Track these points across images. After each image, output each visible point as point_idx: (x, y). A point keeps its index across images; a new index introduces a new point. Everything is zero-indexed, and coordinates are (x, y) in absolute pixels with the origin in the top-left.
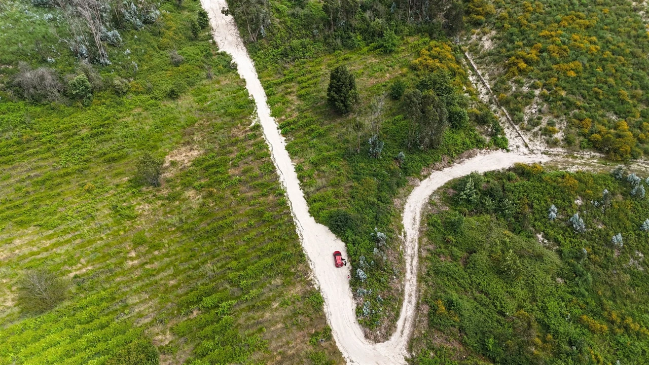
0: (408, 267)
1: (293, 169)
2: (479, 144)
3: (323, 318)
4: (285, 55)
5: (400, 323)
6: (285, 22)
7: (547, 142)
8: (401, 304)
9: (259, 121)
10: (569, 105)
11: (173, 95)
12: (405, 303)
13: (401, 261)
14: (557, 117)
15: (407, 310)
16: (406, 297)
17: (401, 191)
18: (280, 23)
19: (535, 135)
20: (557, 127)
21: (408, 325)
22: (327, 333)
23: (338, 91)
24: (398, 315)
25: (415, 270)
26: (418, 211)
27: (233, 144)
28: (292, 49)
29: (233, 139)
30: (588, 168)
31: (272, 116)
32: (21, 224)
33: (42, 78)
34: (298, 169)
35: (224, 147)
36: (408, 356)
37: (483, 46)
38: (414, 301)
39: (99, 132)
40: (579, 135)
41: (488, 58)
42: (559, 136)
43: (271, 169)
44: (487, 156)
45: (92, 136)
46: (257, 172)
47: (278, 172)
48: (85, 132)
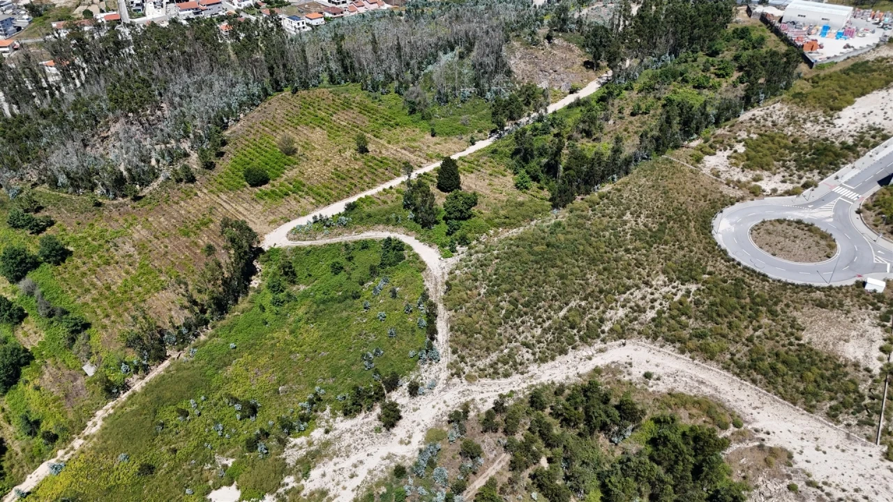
0: (334, 239)
2: (442, 245)
3: (295, 218)
7: (451, 270)
8: (310, 240)
11: (435, 134)
13: (337, 235)
14: (473, 265)
17: (391, 228)
19: (458, 264)
22: (287, 221)
30: (431, 290)
32: (329, 132)
34: (392, 188)
35: (400, 161)
39: (394, 126)
43: (387, 180)
44: (433, 253)
46: (384, 177)
47: (386, 183)
48: (392, 122)
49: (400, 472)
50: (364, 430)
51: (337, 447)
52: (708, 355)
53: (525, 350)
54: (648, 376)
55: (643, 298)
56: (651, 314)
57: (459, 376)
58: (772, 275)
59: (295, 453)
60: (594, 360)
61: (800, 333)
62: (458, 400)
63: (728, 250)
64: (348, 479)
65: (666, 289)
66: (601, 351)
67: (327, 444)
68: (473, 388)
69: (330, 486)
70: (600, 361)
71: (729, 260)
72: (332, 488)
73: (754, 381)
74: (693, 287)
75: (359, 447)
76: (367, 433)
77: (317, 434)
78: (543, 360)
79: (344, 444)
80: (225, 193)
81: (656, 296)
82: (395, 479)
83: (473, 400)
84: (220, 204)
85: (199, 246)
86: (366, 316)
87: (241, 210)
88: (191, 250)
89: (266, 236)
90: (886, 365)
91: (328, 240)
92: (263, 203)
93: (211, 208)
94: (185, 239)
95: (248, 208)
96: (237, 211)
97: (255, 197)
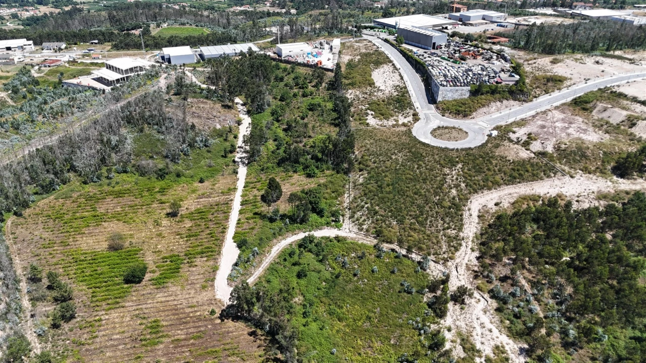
0: (262, 266)
1: (237, 219)
2: (328, 224)
3: (215, 275)
4: (262, 170)
6: (268, 155)
7: (358, 229)
8: (250, 277)
9: (235, 197)
10: (376, 213)
11: (201, 181)
12: (252, 277)
13: (261, 262)
14: (368, 218)
15: (251, 280)
16: (254, 275)
17: (280, 237)
18: (266, 155)
19: (356, 224)
20: (366, 223)
22: (213, 280)
24: (246, 280)
25: (264, 267)
26: (283, 246)
27: (217, 205)
29: (217, 203)
30: (369, 242)
31: (241, 196)
32: (118, 220)
33: (149, 164)
34: (239, 220)
35: (211, 206)
37: (359, 181)
38: (256, 277)
39: (162, 191)
40: (374, 228)
42: (365, 227)
43: (227, 219)
44: (330, 230)
45: (159, 192)
46: (220, 218)
47: (230, 220)
48: (157, 190)
49: (498, 310)
50: (458, 314)
51: (465, 330)
52: (496, 185)
53: (449, 231)
54: (496, 204)
55: (453, 181)
56: (463, 185)
57: (448, 261)
58: (472, 146)
59: (457, 351)
60: (473, 213)
61: (508, 158)
62: (463, 270)
63: (448, 147)
64: (491, 334)
65: (454, 172)
66: (469, 210)
67: (459, 334)
68: (458, 260)
69: (493, 343)
70: (475, 214)
71: (453, 150)
72: (495, 343)
73: (519, 182)
74: (460, 165)
75: (470, 320)
76: (461, 314)
77: (448, 336)
78: (460, 229)
79: (463, 326)
80: (124, 301)
81: (455, 177)
82: (503, 314)
83: (467, 264)
84: (137, 309)
85: (185, 339)
86: (361, 278)
87: (163, 299)
88: (183, 346)
89: (217, 297)
90: (534, 153)
91: (260, 269)
92: (170, 285)
93: (137, 316)
94: (161, 346)
95: (166, 294)
96: (161, 302)
97: (155, 286)
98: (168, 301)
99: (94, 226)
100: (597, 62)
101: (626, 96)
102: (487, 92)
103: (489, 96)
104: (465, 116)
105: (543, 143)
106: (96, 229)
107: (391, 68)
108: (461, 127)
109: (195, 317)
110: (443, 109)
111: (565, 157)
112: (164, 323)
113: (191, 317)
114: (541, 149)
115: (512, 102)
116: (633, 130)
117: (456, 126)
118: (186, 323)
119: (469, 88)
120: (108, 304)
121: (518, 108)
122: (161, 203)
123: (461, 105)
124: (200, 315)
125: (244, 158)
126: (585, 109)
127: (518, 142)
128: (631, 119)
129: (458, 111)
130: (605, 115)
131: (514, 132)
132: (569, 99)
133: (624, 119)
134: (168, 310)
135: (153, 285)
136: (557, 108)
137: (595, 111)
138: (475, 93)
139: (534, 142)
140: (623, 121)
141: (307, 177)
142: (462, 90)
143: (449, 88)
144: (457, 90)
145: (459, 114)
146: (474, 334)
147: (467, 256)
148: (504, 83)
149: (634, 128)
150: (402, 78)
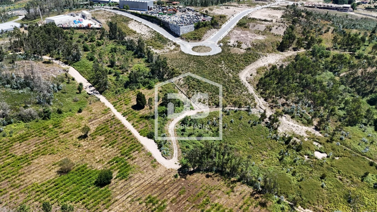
1: (130, 125)
3: (153, 158)
4: (116, 93)
5: (174, 155)
6: (114, 83)
8: (173, 150)
9: (114, 114)
12: (174, 150)
15: (176, 152)
16: (174, 149)
18: (112, 83)
20: (206, 101)
21: (176, 154)
22: (155, 160)
23: (140, 100)
24: (173, 153)
25: (175, 143)
27: (108, 121)
28: (119, 91)
29: (107, 120)
31: (118, 112)
33: (30, 111)
35: (104, 123)
36: (178, 161)
37: (180, 83)
38: (177, 149)
39: (57, 126)
40: (212, 102)
41: (183, 86)
43: (123, 126)
45: (55, 127)
46: (119, 128)
47: (126, 126)
49: (292, 118)
51: (289, 131)
52: (243, 67)
53: (244, 93)
54: (251, 75)
55: (226, 70)
56: (231, 71)
57: (255, 106)
58: (219, 52)
61: (238, 54)
62: (264, 107)
63: (210, 55)
64: (299, 128)
65: (223, 66)
66: (243, 81)
68: (258, 104)
69: (303, 131)
70: (246, 82)
71: (213, 55)
73: (251, 63)
74: (223, 62)
75: (287, 126)
76: (282, 125)
78: (247, 90)
79: (287, 129)
80: (113, 198)
81: (225, 68)
82: (295, 118)
83: (263, 104)
84: (128, 197)
85: (177, 197)
86: (228, 128)
87: (138, 184)
88: (180, 201)
89: (168, 168)
90: (245, 49)
91: (174, 144)
92: (132, 175)
93: (132, 200)
94: (168, 208)
95: (136, 181)
96: (138, 186)
97: (123, 180)
98: (142, 183)
99: (27, 166)
100: (227, 8)
101: (256, 19)
102: (202, 26)
103: (204, 28)
104: (200, 40)
105: (246, 44)
106: (31, 167)
107: (137, 23)
108: (204, 45)
109: (168, 183)
110: (186, 38)
111: (258, 48)
112: (155, 195)
113: (166, 185)
114: (247, 47)
115: (214, 30)
116: (272, 32)
117: (201, 45)
118: (166, 189)
119: (194, 25)
120: (104, 204)
121: (218, 32)
122: (66, 133)
123: (194, 35)
124: (170, 181)
125: (94, 90)
126: (246, 27)
127: (234, 46)
128: (268, 27)
129: (195, 38)
130: (256, 28)
131: (229, 42)
132: (235, 24)
133: (265, 28)
134: (148, 188)
135: (120, 180)
136: (234, 29)
137: (250, 27)
138: (197, 27)
139: (242, 44)
140: (265, 29)
141: (149, 89)
142: (191, 27)
143: (184, 26)
144: (188, 27)
145: (196, 40)
146: (294, 131)
147: (260, 101)
148: (206, 21)
149: (271, 31)
150: (148, 27)
